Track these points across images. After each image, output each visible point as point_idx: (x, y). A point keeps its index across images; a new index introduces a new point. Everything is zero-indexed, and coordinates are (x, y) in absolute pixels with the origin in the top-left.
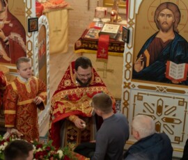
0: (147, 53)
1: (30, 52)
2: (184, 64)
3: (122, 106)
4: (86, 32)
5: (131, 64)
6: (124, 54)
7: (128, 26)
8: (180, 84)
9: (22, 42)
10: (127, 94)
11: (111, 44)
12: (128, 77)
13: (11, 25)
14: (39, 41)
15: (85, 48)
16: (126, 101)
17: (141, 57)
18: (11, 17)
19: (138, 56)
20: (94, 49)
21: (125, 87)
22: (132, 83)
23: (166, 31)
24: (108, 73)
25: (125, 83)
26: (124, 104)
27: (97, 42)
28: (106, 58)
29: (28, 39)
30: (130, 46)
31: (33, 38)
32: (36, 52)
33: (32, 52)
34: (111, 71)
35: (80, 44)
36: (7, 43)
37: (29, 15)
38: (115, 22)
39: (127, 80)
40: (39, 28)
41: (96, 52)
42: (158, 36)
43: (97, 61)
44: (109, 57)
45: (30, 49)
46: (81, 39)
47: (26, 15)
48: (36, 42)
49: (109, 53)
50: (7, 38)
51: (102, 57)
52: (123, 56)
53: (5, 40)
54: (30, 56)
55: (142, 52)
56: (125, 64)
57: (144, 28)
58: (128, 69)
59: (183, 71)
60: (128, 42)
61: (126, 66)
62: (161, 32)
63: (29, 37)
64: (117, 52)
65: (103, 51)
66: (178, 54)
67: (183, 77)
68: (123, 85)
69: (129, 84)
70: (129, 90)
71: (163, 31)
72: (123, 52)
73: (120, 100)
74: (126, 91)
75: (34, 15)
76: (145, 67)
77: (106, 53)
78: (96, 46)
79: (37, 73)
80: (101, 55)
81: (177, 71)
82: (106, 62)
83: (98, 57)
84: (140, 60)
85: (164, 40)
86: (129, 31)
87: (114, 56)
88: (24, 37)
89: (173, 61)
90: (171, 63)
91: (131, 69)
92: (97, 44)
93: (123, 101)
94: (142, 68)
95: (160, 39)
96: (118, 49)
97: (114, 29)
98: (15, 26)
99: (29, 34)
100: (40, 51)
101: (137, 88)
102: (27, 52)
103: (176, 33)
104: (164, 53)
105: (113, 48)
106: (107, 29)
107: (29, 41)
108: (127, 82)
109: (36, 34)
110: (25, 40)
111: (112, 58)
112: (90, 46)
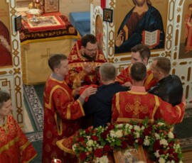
0: (126, 28)
1: (16, 50)
2: (156, 32)
5: (114, 41)
7: (110, 6)
8: (154, 49)
12: (111, 53)
17: (121, 33)
19: (119, 33)
22: (115, 58)
23: (140, 5)
25: (109, 59)
29: (13, 38)
30: (112, 25)
37: (13, 15)
39: (111, 56)
42: (134, 11)
45: (15, 48)
47: (11, 15)
54: (16, 55)
55: (121, 28)
56: (108, 41)
57: (122, 6)
58: (111, 46)
59: (156, 37)
60: (111, 22)
61: (109, 44)
62: (137, 7)
63: (15, 36)
66: (152, 23)
67: (156, 42)
69: (113, 58)
71: (139, 5)
76: (124, 41)
78: (38, 35)
81: (151, 38)
84: (120, 35)
85: (140, 13)
86: (112, 11)
88: (7, 37)
89: (148, 30)
90: (146, 32)
91: (113, 46)
94: (122, 42)
95: (136, 13)
99: (14, 33)
101: (119, 61)
102: (13, 51)
103: (149, 5)
104: (140, 25)
105: (54, 33)
107: (15, 40)
108: (111, 58)
110: (9, 40)
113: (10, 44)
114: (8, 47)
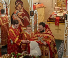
1: (31, 23)
3: (64, 43)
4: (51, 16)
6: (65, 24)
7: (67, 13)
9: (28, 19)
10: (66, 38)
11: (60, 20)
12: (66, 32)
13: (24, 13)
14: (34, 19)
15: (51, 22)
16: (66, 41)
18: (24, 11)
20: (54, 22)
21: (65, 36)
24: (59, 31)
25: (65, 34)
26: (65, 42)
27: (55, 19)
28: (59, 25)
29: (30, 18)
30: (67, 21)
31: (32, 18)
32: (33, 23)
33: (32, 23)
34: (60, 30)
35: (49, 20)
36: (23, 20)
37: (31, 10)
38: (62, 12)
39: (66, 33)
40: (34, 14)
41: (55, 23)
43: (55, 26)
44: (60, 25)
45: (31, 22)
46: (49, 18)
47: (30, 10)
48: (33, 19)
49: (60, 23)
50: (23, 18)
51: (57, 25)
52: (64, 24)
53: (22, 19)
54: (31, 25)
56: (65, 27)
60: (66, 19)
61: (66, 28)
63: (31, 18)
64: (63, 23)
65: (57, 22)
68: (65, 35)
70: (67, 37)
72: (65, 23)
73: (64, 41)
74: (66, 37)
75: (32, 10)
77: (58, 23)
78: (55, 21)
79: (33, 30)
80: (57, 24)
82: (58, 27)
83: (55, 25)
86: (67, 15)
87: (61, 24)
88: (29, 18)
92: (55, 20)
93: (65, 41)
96: (63, 22)
97: (61, 15)
98: (26, 14)
99: (31, 17)
100: (34, 23)
102: (30, 23)
105: (61, 21)
106: (59, 14)
107: (31, 19)
109: (33, 17)
110: (29, 19)
111: (61, 25)
112: (53, 21)
113: (29, 20)
114: (29, 21)
